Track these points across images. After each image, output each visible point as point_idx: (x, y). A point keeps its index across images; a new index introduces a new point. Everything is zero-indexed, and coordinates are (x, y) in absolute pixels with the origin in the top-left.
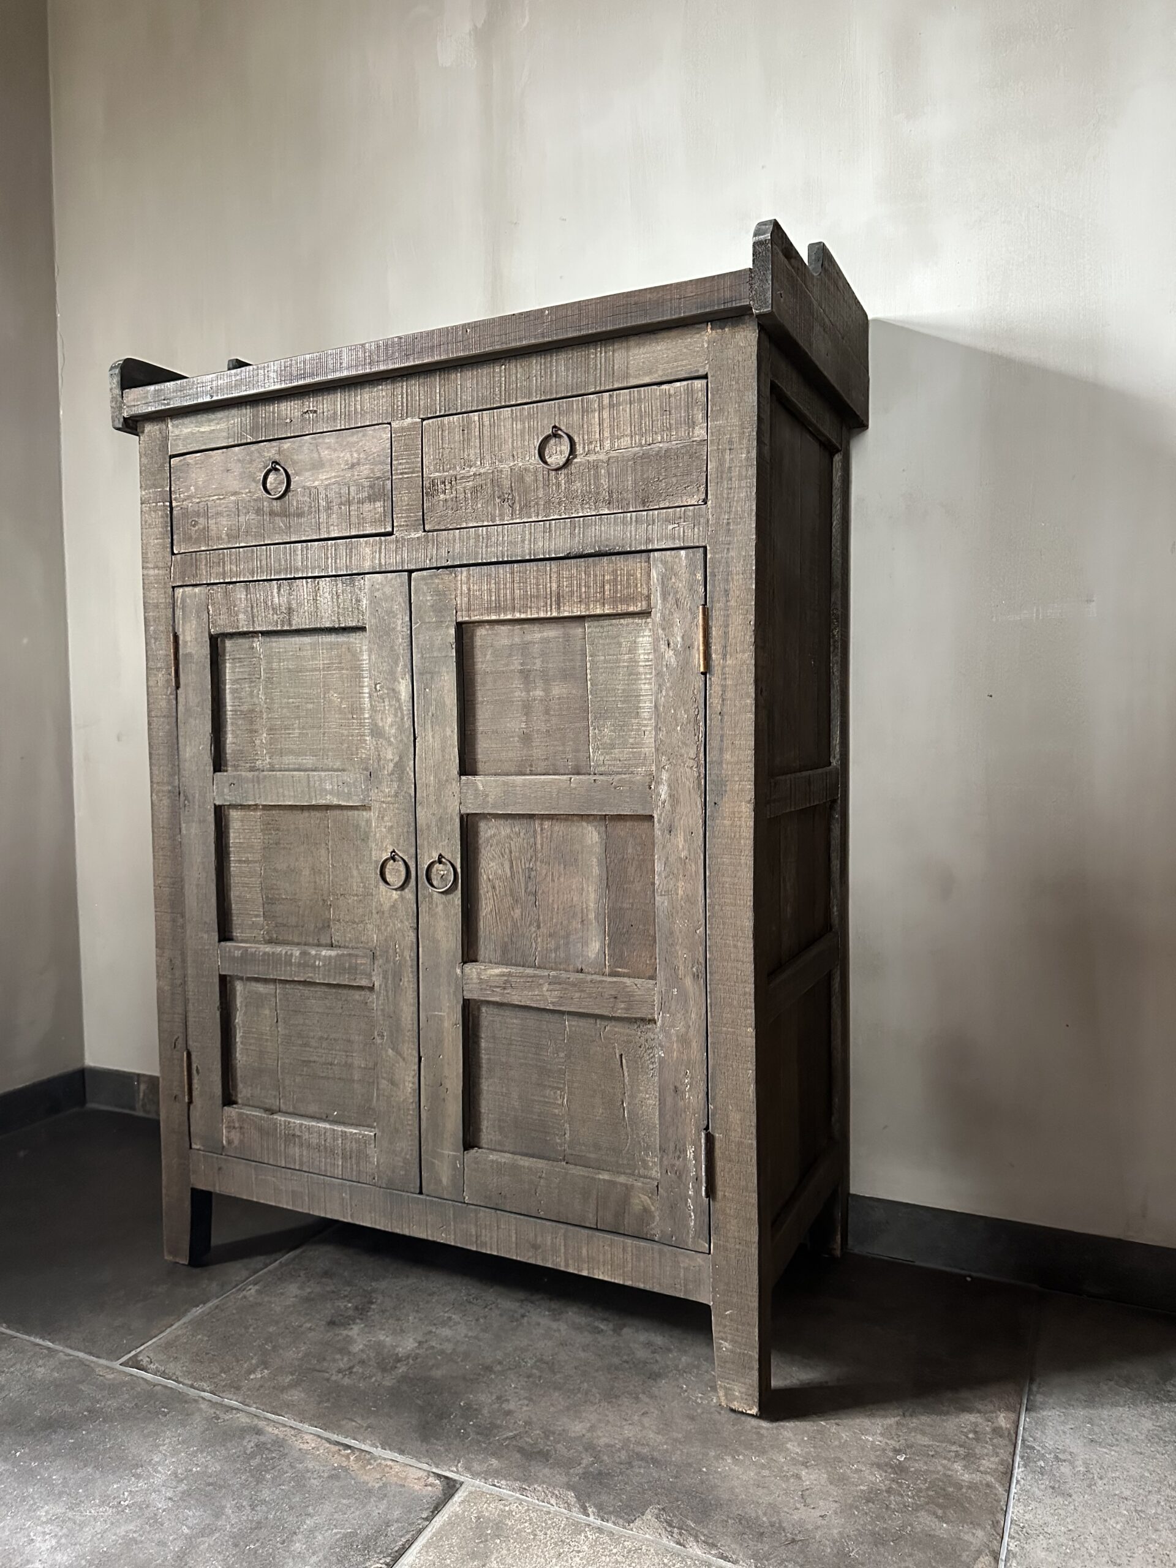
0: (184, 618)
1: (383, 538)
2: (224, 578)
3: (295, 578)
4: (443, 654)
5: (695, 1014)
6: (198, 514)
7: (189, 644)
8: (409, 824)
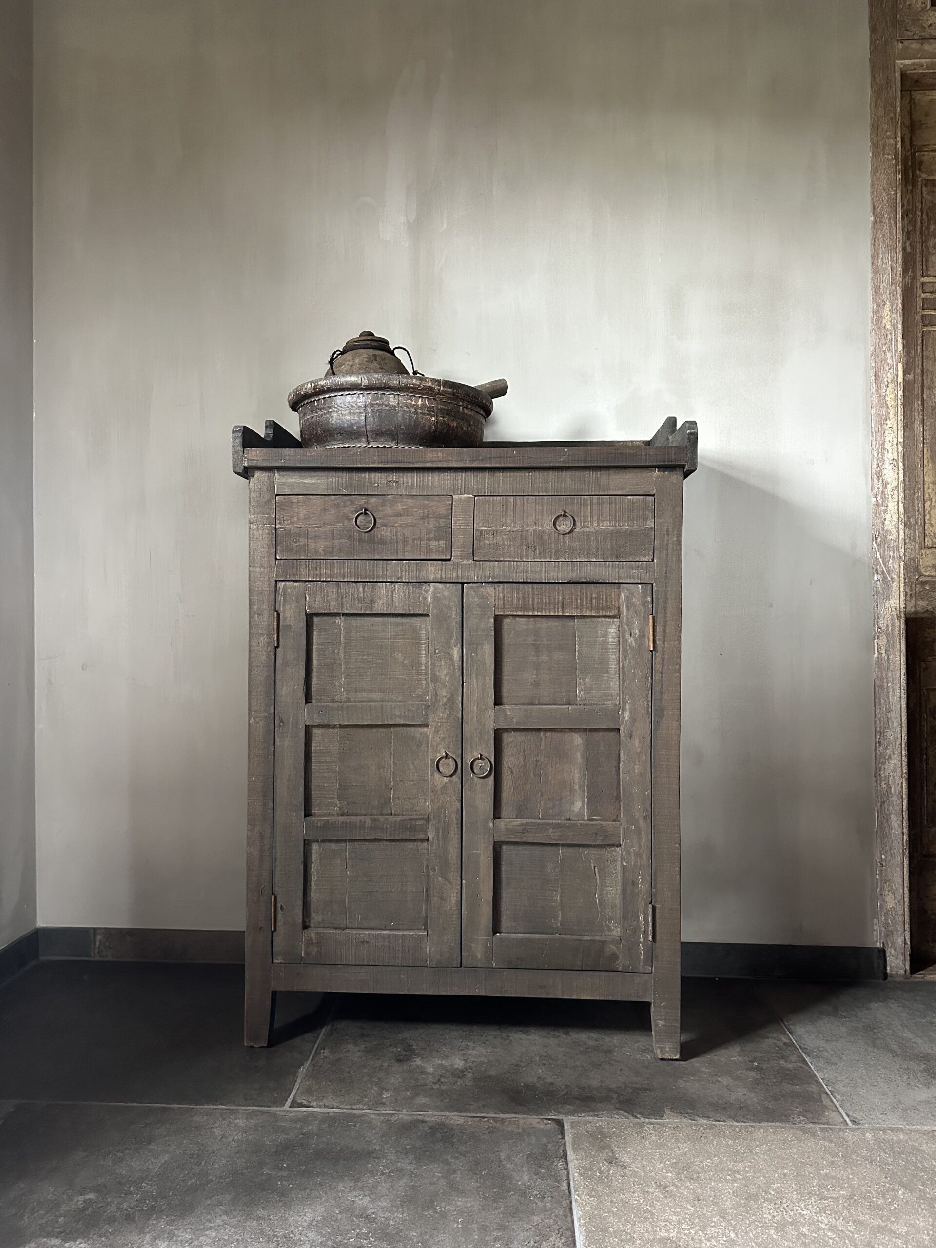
0: (284, 602)
1: (444, 562)
2: (320, 577)
3: (377, 582)
4: (486, 634)
5: (645, 840)
6: (299, 535)
7: (288, 619)
8: (457, 736)
